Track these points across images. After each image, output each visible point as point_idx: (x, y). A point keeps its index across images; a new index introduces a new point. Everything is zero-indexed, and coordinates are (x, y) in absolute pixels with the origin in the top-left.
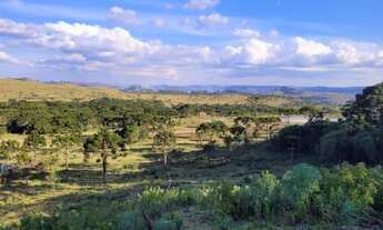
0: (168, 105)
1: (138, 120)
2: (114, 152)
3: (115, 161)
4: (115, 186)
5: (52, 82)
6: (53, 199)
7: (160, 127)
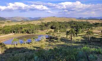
0: (91, 23)
1: (81, 27)
2: (74, 35)
3: (74, 38)
4: (74, 44)
5: (60, 17)
6: (59, 45)
7: (88, 30)
